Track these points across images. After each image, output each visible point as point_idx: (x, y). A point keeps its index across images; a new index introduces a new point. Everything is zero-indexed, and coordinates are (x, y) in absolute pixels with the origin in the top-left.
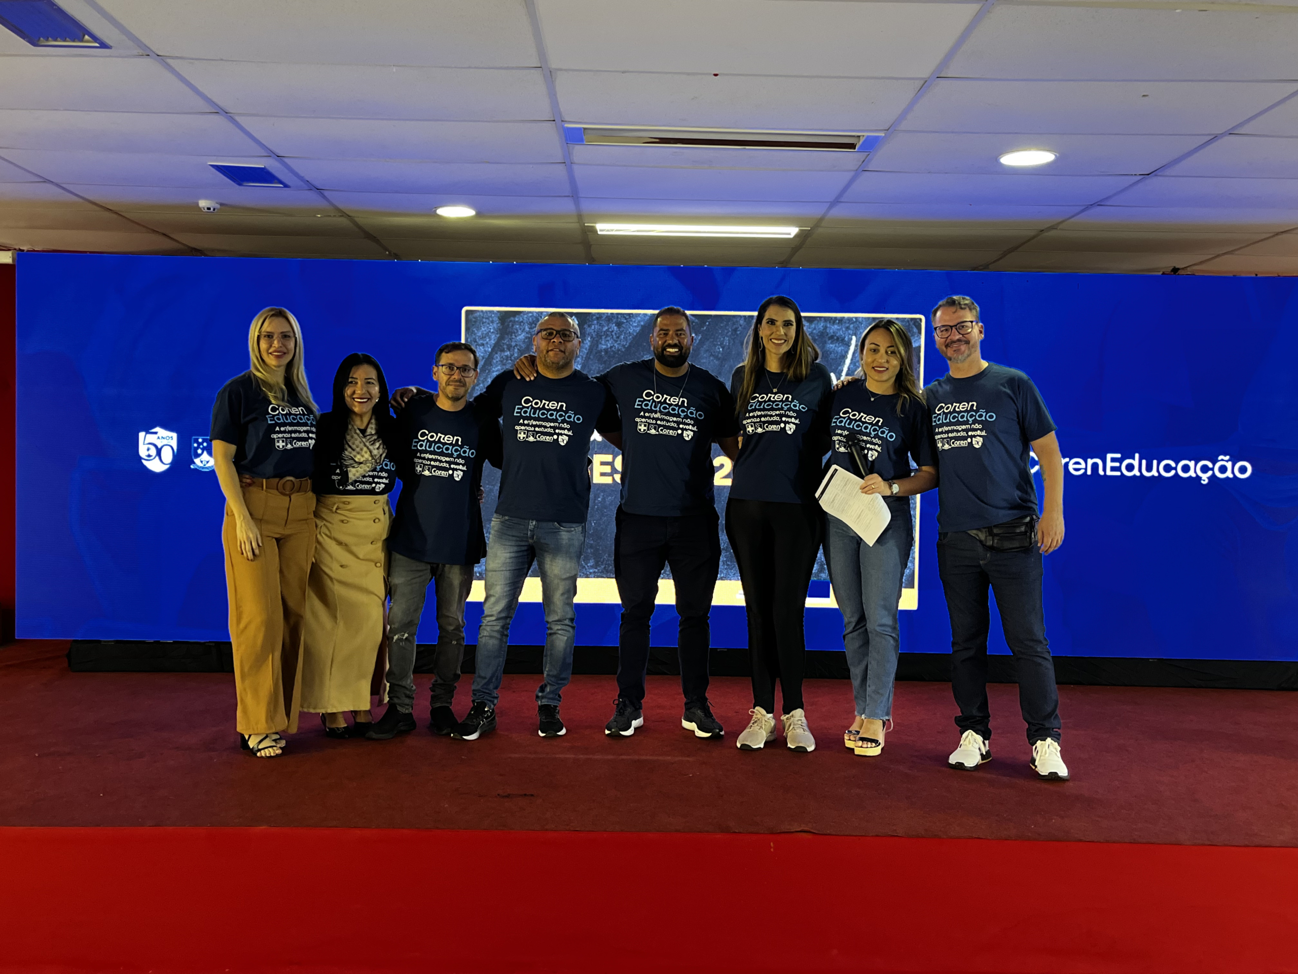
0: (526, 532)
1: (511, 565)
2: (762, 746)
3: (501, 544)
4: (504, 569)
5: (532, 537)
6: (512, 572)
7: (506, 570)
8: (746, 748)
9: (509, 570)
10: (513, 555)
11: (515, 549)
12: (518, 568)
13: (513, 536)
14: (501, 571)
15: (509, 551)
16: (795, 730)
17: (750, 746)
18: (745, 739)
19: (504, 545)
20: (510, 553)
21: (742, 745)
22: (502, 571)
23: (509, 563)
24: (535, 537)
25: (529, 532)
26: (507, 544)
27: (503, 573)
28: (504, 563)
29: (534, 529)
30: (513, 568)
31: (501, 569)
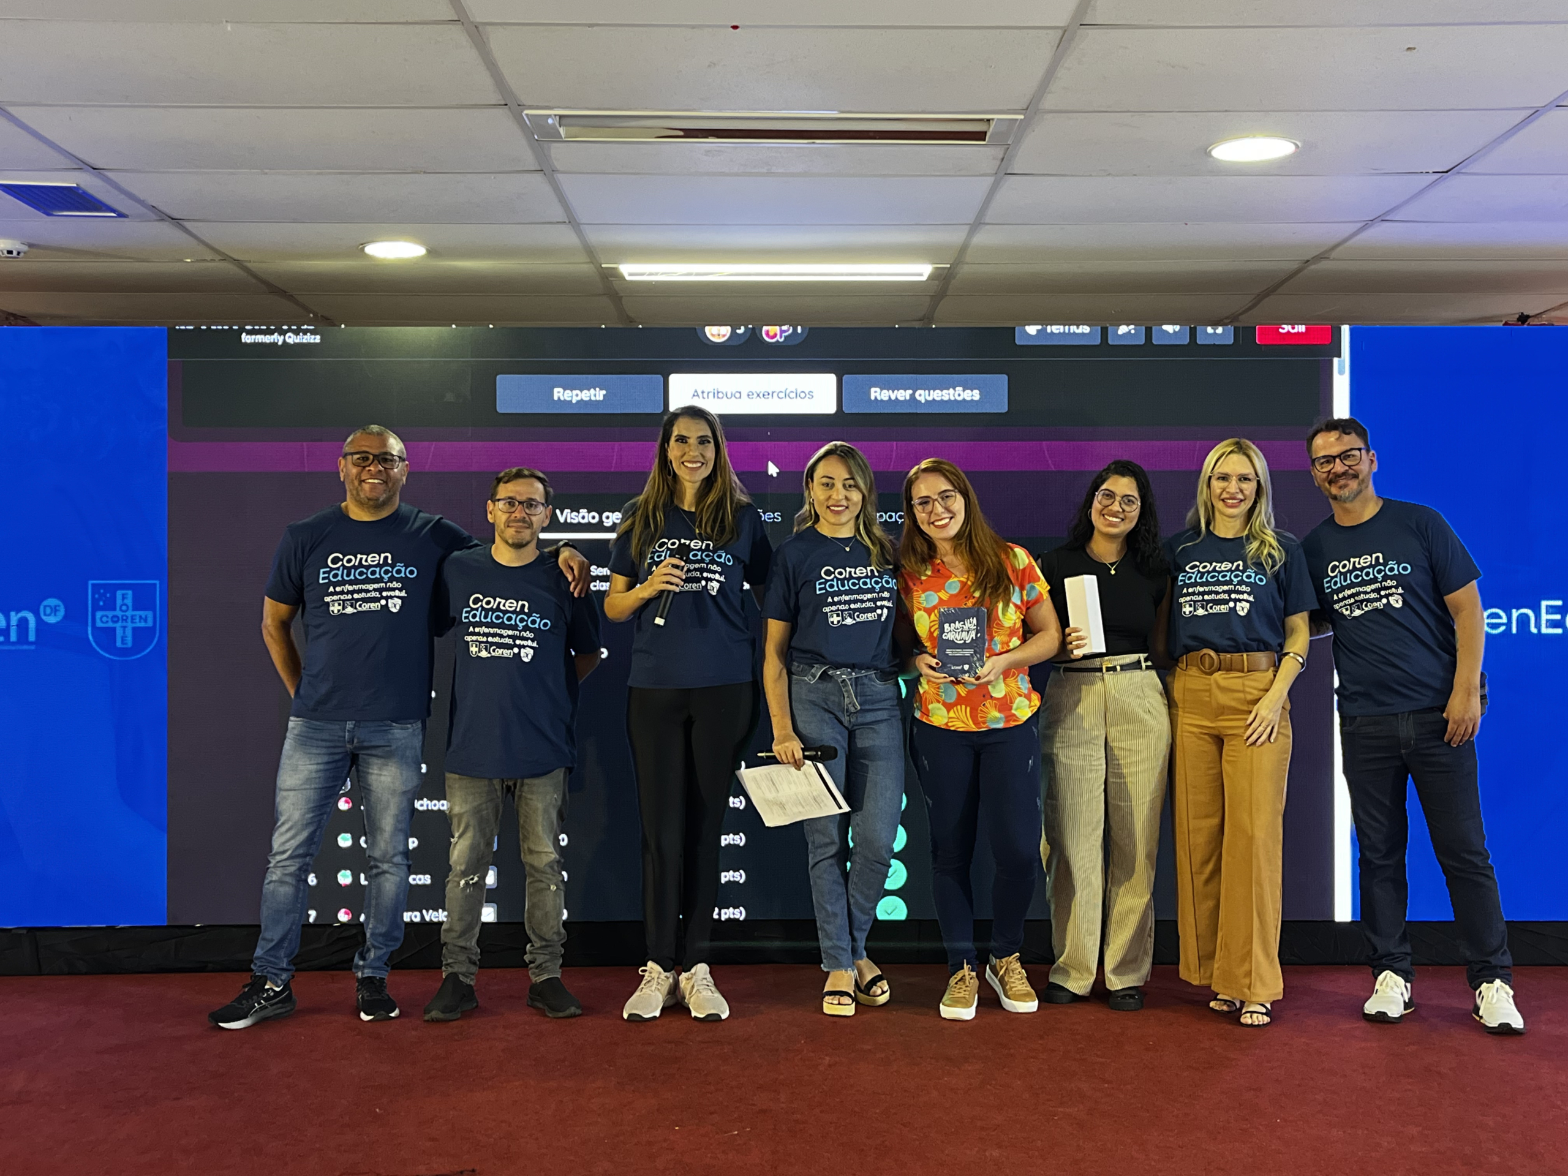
0: (341, 734)
1: (317, 780)
2: (657, 1014)
3: (304, 753)
4: (308, 787)
5: (351, 741)
6: (319, 791)
7: (311, 789)
8: (635, 1019)
9: (315, 788)
10: (321, 767)
11: (326, 759)
12: (327, 785)
13: (322, 740)
14: (302, 789)
15: (315, 762)
16: (700, 993)
17: (640, 1016)
18: (635, 1007)
19: (309, 754)
20: (318, 764)
21: (630, 1015)
22: (305, 789)
23: (315, 778)
24: (356, 741)
25: (347, 734)
26: (315, 751)
27: (304, 792)
28: (308, 779)
29: (354, 728)
30: (320, 786)
31: (303, 787)
